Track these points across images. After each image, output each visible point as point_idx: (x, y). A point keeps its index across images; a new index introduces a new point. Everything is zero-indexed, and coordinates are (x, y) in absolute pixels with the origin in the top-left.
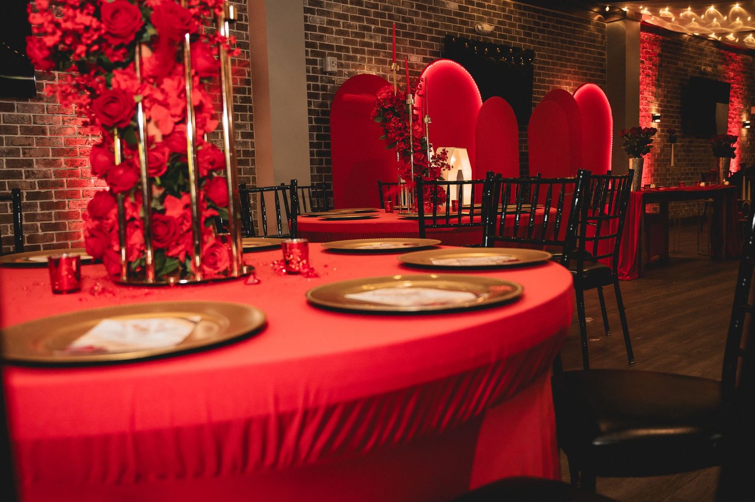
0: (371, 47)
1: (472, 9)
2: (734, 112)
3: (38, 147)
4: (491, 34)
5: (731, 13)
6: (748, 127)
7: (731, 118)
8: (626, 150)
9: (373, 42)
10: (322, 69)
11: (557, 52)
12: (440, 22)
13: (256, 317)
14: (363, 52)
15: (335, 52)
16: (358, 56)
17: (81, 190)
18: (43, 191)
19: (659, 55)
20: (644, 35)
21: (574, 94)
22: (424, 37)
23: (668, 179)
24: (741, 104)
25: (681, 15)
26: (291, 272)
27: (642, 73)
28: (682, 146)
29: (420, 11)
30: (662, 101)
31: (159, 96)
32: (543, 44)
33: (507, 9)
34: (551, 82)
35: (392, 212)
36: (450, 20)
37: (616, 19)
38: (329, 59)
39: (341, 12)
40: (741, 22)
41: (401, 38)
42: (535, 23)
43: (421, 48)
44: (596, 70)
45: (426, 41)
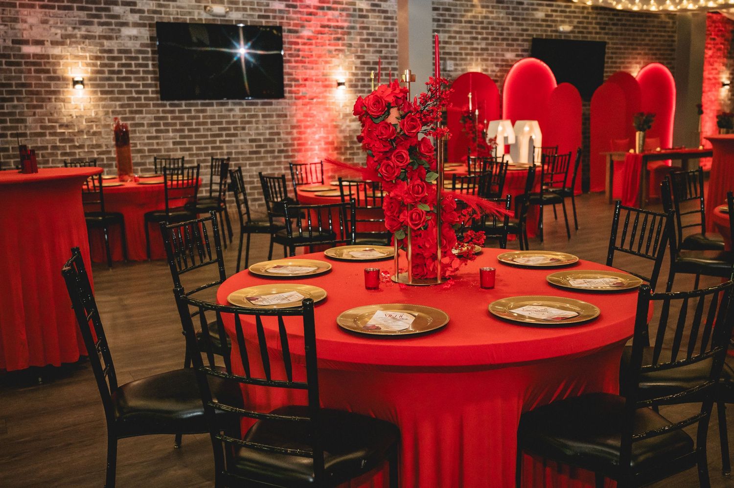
0: (478, 50)
1: (556, 15)
3: (283, 125)
4: (572, 32)
9: (479, 47)
12: (530, 28)
15: (453, 57)
16: (469, 57)
17: (304, 148)
18: (285, 148)
29: (515, 22)
33: (586, 11)
36: (538, 25)
38: (449, 61)
39: (458, 30)
41: (500, 42)
43: (515, 48)
44: (666, 50)
45: (519, 42)
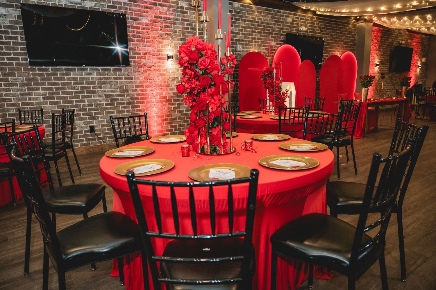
0: (256, 39)
1: (298, 21)
2: (414, 61)
3: (130, 85)
4: (306, 31)
5: (414, 20)
6: (420, 68)
7: (413, 64)
8: (361, 85)
9: (256, 37)
10: (235, 50)
11: (334, 38)
12: (284, 27)
14: (252, 42)
15: (241, 42)
16: (250, 43)
17: (145, 100)
18: (132, 101)
19: (381, 37)
20: (374, 28)
21: (341, 56)
22: (277, 34)
23: (381, 92)
24: (418, 58)
25: (392, 20)
27: (372, 45)
28: (389, 77)
29: (276, 23)
30: (381, 57)
32: (328, 34)
33: (313, 20)
34: (331, 51)
36: (289, 26)
37: (362, 22)
38: (238, 45)
39: (244, 25)
40: (419, 23)
41: (268, 35)
42: (325, 25)
43: (276, 39)
44: (352, 45)
45: (278, 36)
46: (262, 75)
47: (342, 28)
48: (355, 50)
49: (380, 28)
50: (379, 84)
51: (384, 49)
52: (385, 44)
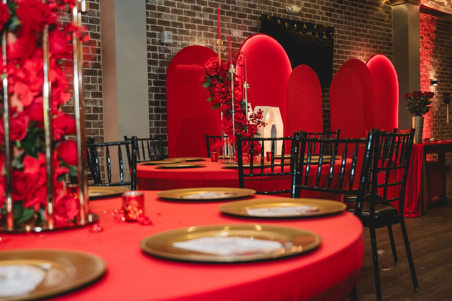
0: (201, 23)
4: (299, 14)
8: (409, 110)
9: (203, 19)
10: (160, 41)
11: (353, 29)
12: (257, 4)
13: (100, 266)
14: (194, 27)
15: (171, 27)
16: (190, 30)
19: (436, 32)
20: (423, 16)
21: (367, 63)
22: (244, 16)
23: (445, 132)
26: (129, 221)
27: (422, 46)
30: (438, 69)
31: (21, 75)
32: (341, 22)
34: (349, 53)
35: (217, 161)
37: (400, 3)
38: (166, 33)
41: (225, 16)
42: (335, 6)
43: (242, 25)
44: (385, 43)
45: (246, 19)
46: (205, 77)
47: (366, 12)
48: (391, 54)
49: (433, 17)
50: (440, 117)
51: (443, 54)
52: (443, 46)
